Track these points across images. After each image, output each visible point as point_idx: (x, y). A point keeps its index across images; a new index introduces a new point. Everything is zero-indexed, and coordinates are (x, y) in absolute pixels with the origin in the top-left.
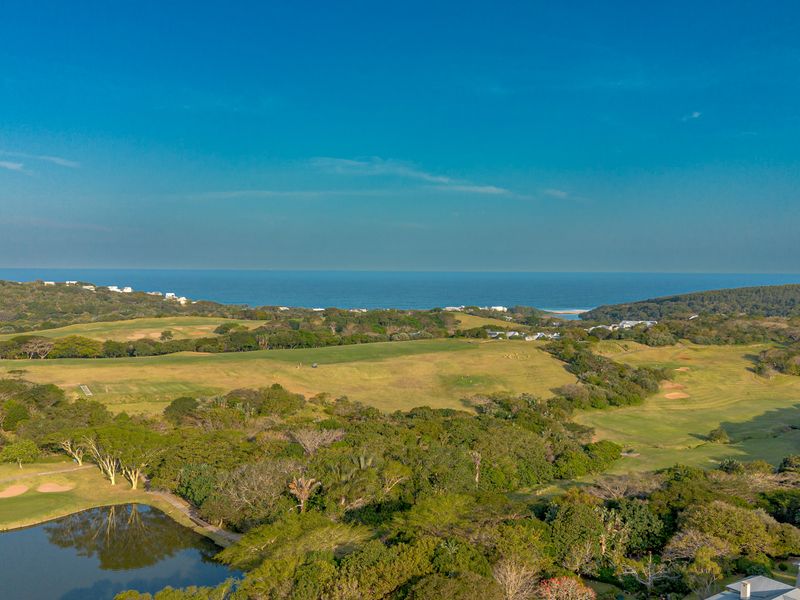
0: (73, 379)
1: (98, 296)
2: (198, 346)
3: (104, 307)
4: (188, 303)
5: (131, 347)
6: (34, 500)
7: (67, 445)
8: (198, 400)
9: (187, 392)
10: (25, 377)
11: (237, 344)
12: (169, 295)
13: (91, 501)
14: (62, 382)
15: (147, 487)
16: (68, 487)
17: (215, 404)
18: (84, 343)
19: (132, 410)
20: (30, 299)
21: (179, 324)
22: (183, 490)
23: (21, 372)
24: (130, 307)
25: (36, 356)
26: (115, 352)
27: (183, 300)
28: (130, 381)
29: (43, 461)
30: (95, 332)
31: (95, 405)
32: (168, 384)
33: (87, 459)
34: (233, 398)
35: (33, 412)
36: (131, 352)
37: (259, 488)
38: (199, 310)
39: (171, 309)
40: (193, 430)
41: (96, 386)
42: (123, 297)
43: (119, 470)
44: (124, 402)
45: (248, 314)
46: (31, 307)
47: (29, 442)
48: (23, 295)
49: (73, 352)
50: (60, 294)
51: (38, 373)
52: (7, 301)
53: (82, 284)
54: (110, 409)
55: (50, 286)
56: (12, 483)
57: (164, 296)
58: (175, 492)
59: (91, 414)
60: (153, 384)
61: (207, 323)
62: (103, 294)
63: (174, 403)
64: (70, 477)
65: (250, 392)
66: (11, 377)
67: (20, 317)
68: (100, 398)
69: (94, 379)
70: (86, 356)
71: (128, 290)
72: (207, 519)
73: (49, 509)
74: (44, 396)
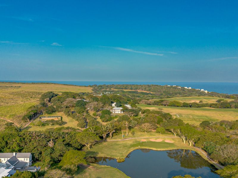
0: (174, 112)
1: (182, 90)
2: (211, 105)
3: (183, 93)
4: (208, 92)
5: (190, 104)
6: (164, 144)
7: (172, 130)
8: (210, 122)
9: (206, 119)
10: (163, 111)
11: (223, 106)
12: (202, 90)
13: (178, 147)
14: (171, 113)
15: (194, 146)
16: (172, 142)
17: (216, 124)
18: (178, 103)
19: (190, 123)
20: (164, 90)
21: (205, 99)
22: (205, 149)
23: (161, 109)
24: (190, 93)
25: (165, 105)
26: (186, 106)
27: (206, 92)
28: (190, 114)
29: (166, 134)
30: (181, 100)
31: (180, 120)
32: (201, 116)
33: (177, 135)
34: (222, 123)
35: (164, 120)
36: (190, 106)
37: (230, 152)
38: (211, 95)
39: (202, 94)
40: (209, 131)
41: (180, 115)
42: (189, 90)
43: (186, 139)
44: (188, 120)
45: (228, 97)
46: (164, 92)
47: (163, 128)
48: (162, 89)
49: (175, 105)
50: (172, 89)
51: (166, 110)
52: (159, 90)
53: (177, 86)
54: (184, 122)
55: (169, 87)
56: (159, 138)
57: (200, 90)
58: (202, 149)
59: (179, 123)
60: (197, 116)
61: (214, 99)
62: (183, 89)
63: (203, 122)
64: (173, 139)
65: (228, 122)
66: (159, 110)
67: (161, 95)
68: (181, 118)
69: (180, 113)
70: (178, 106)
71: (190, 88)
72: (212, 159)
73: (167, 147)
74: (167, 116)
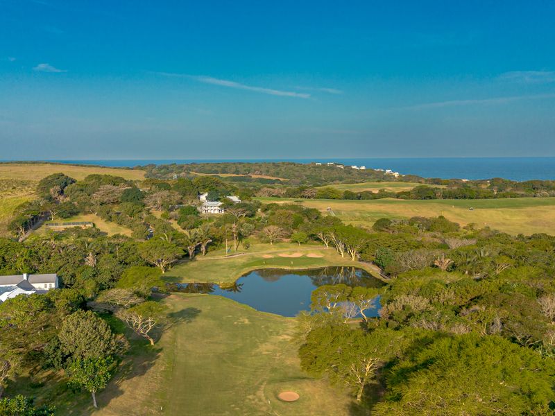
0: (325, 208)
1: (345, 171)
2: (398, 196)
3: (348, 175)
4: (400, 176)
5: (359, 195)
6: (305, 259)
7: (320, 235)
8: (392, 221)
9: (386, 216)
10: (303, 204)
11: (423, 195)
12: (388, 171)
13: (330, 263)
14: (321, 209)
15: (360, 260)
16: (321, 256)
17: (402, 223)
18: (333, 192)
19: (355, 224)
20: (308, 173)
21: (390, 186)
22: (377, 261)
23: (300, 201)
24: (364, 176)
25: (309, 197)
26: (349, 196)
27: (396, 174)
28: (356, 211)
29: (309, 244)
30: (340, 187)
31: (335, 219)
32: (377, 213)
33: (331, 244)
34: (412, 221)
35: (306, 220)
36: (359, 197)
37: (418, 261)
38: (407, 179)
39: (389, 178)
40: (385, 235)
41: (338, 212)
42: (360, 172)
43: (346, 250)
44: (351, 220)
45: (436, 181)
46: (309, 177)
47: (303, 233)
48: (305, 171)
49: (327, 196)
50: (324, 170)
51: (308, 204)
52: (296, 174)
53: (336, 164)
54: (344, 222)
55: (318, 166)
56: (296, 252)
57: (385, 172)
58: (374, 263)
59: (333, 222)
60: (368, 213)
61: (408, 186)
62: (349, 170)
63: (378, 221)
64: (322, 252)
65: (423, 219)
66: (296, 204)
67: (303, 183)
68: (339, 217)
69: (337, 208)
71: (363, 168)
72: (388, 275)
73: (310, 264)
74: (312, 214)
